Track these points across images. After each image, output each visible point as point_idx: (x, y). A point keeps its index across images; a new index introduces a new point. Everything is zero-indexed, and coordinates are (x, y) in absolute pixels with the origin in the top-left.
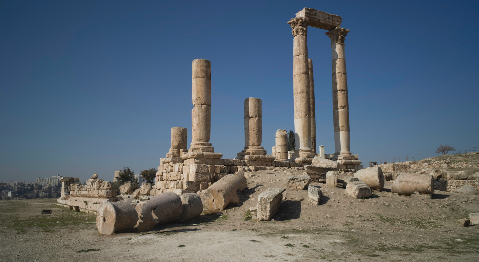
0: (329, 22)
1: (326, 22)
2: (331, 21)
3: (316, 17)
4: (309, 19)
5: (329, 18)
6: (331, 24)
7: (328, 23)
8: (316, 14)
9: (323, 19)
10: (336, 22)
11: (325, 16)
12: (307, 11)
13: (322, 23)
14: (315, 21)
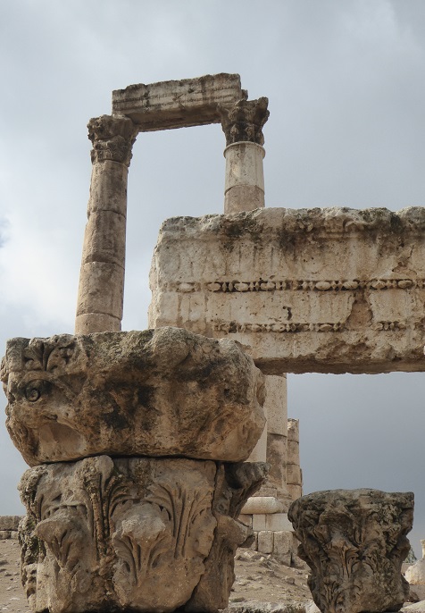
0: (192, 100)
1: (183, 104)
2: (200, 96)
3: (148, 102)
4: (127, 116)
5: (191, 91)
6: (201, 103)
7: (190, 104)
8: (146, 96)
9: (170, 99)
10: (216, 94)
11: (178, 90)
12: (118, 98)
13: (173, 112)
14: (148, 113)
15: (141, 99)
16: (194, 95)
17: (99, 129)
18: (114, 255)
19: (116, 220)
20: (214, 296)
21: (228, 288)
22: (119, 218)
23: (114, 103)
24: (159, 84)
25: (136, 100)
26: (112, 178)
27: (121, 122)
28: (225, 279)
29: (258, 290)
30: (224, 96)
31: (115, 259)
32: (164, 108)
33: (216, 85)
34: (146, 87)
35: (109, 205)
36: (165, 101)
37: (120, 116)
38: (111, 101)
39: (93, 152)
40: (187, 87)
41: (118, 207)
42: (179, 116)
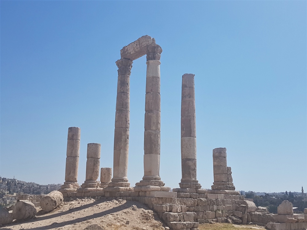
0: (137, 48)
3: (128, 52)
6: (139, 49)
7: (137, 50)
8: (127, 49)
9: (132, 50)
10: (142, 44)
11: (134, 45)
12: (121, 52)
16: (138, 46)
18: (122, 107)
19: (122, 95)
22: (124, 94)
23: (121, 54)
24: (129, 45)
25: (125, 52)
30: (144, 45)
31: (123, 109)
32: (132, 53)
33: (142, 41)
34: (127, 46)
35: (120, 91)
37: (123, 59)
40: (136, 44)
41: (123, 91)
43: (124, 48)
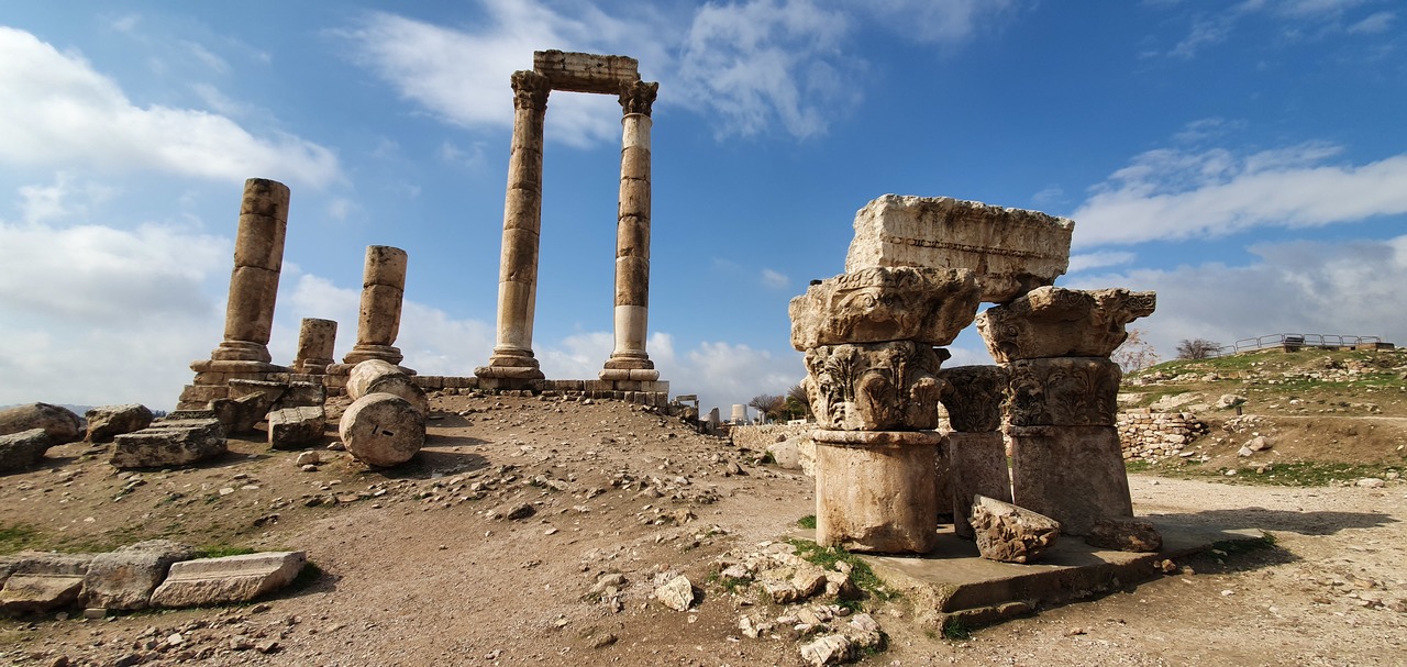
0: (600, 73)
1: (592, 75)
2: (606, 71)
3: (564, 67)
4: (546, 74)
5: (599, 65)
6: (607, 76)
7: (597, 76)
8: (563, 61)
9: (583, 68)
10: (619, 72)
11: (589, 62)
12: (539, 58)
13: (583, 79)
14: (563, 76)
15: (559, 63)
16: (602, 69)
17: (522, 82)
20: (910, 248)
21: (919, 244)
23: (535, 61)
24: (573, 54)
25: (554, 63)
26: (534, 124)
27: (541, 78)
28: (918, 238)
29: (934, 247)
30: (624, 75)
32: (576, 74)
33: (619, 64)
34: (563, 54)
36: (578, 69)
37: (540, 74)
38: (533, 60)
39: (516, 99)
40: (596, 62)
42: (587, 83)
43: (553, 53)
